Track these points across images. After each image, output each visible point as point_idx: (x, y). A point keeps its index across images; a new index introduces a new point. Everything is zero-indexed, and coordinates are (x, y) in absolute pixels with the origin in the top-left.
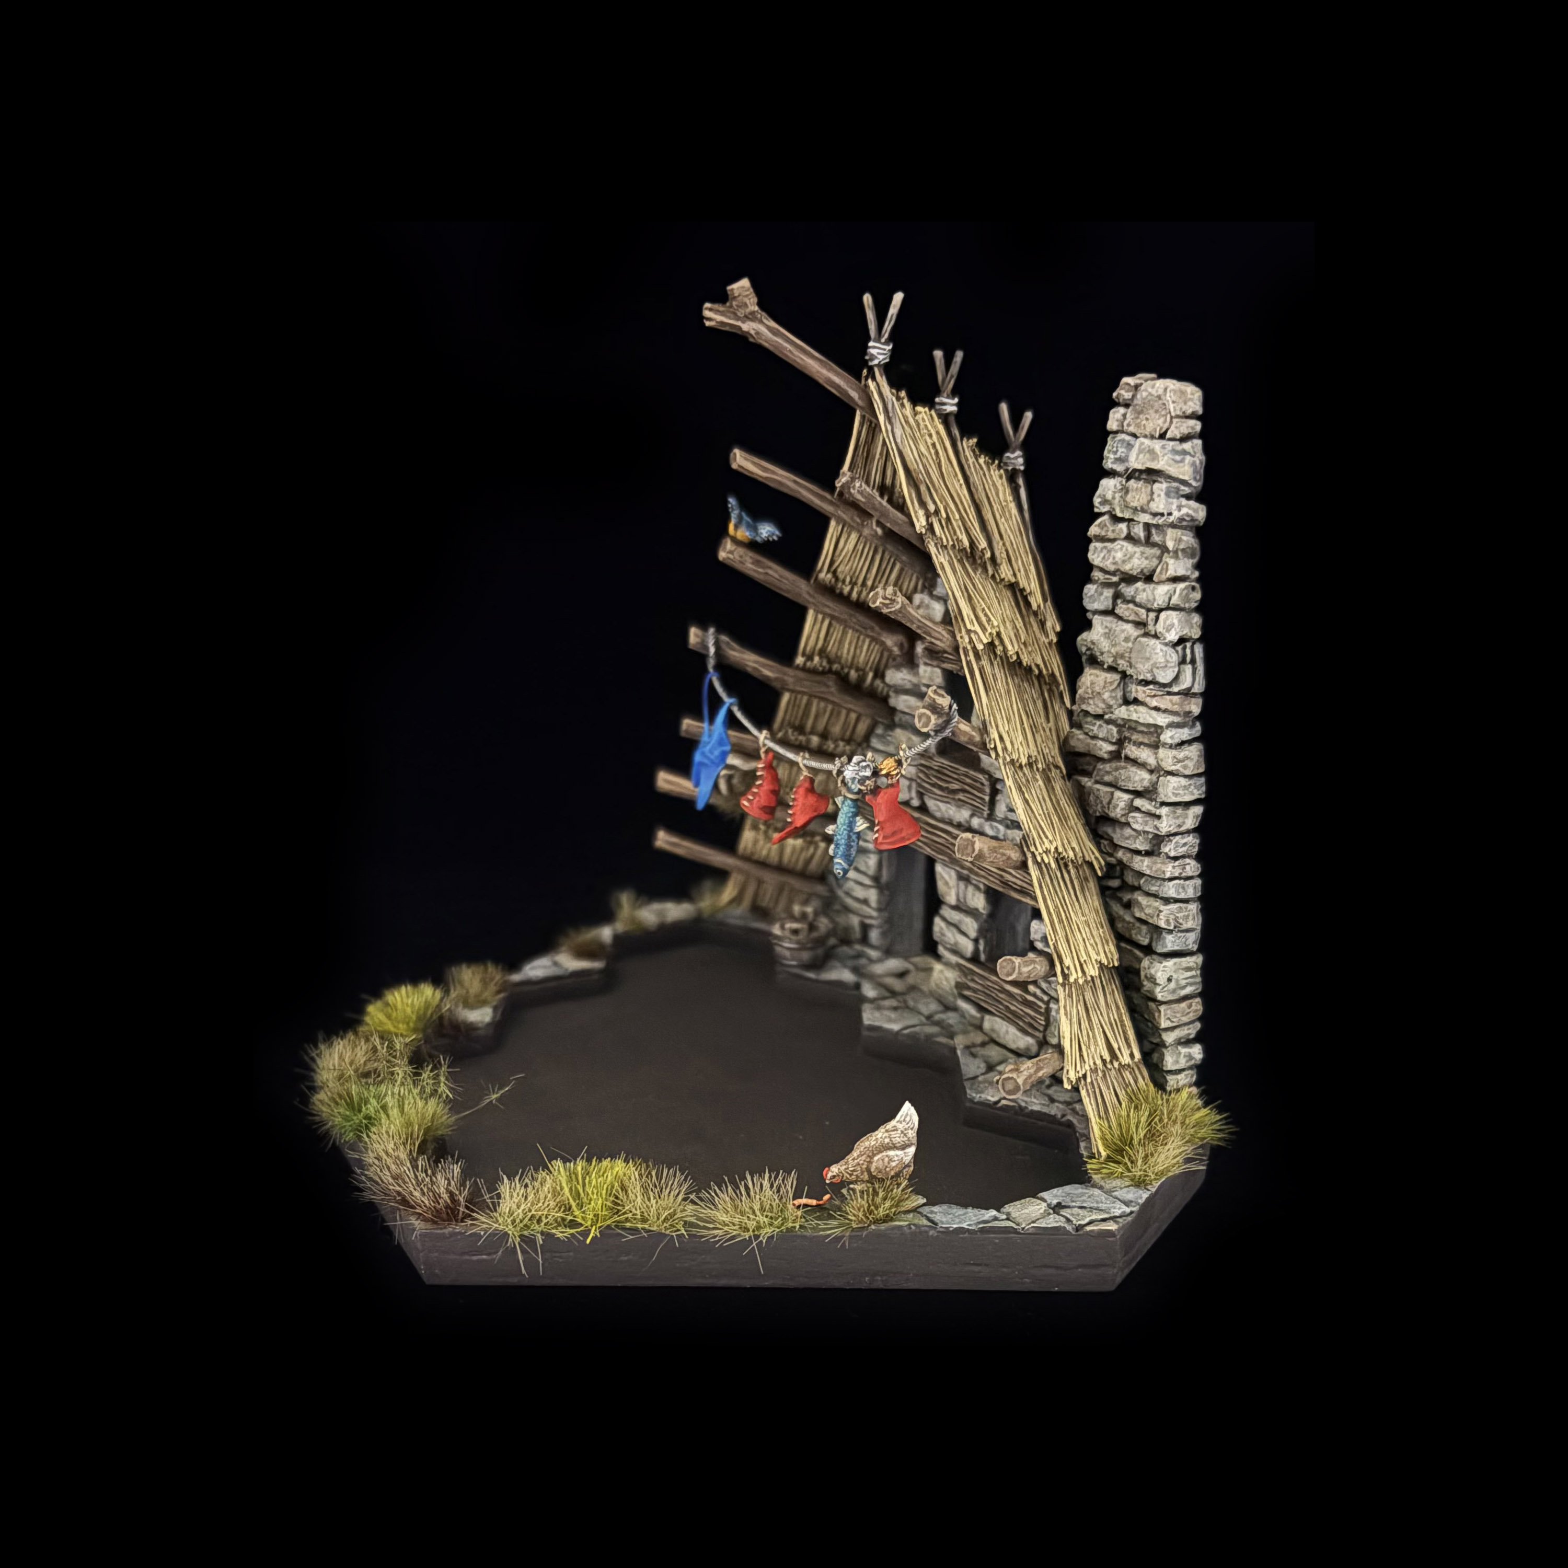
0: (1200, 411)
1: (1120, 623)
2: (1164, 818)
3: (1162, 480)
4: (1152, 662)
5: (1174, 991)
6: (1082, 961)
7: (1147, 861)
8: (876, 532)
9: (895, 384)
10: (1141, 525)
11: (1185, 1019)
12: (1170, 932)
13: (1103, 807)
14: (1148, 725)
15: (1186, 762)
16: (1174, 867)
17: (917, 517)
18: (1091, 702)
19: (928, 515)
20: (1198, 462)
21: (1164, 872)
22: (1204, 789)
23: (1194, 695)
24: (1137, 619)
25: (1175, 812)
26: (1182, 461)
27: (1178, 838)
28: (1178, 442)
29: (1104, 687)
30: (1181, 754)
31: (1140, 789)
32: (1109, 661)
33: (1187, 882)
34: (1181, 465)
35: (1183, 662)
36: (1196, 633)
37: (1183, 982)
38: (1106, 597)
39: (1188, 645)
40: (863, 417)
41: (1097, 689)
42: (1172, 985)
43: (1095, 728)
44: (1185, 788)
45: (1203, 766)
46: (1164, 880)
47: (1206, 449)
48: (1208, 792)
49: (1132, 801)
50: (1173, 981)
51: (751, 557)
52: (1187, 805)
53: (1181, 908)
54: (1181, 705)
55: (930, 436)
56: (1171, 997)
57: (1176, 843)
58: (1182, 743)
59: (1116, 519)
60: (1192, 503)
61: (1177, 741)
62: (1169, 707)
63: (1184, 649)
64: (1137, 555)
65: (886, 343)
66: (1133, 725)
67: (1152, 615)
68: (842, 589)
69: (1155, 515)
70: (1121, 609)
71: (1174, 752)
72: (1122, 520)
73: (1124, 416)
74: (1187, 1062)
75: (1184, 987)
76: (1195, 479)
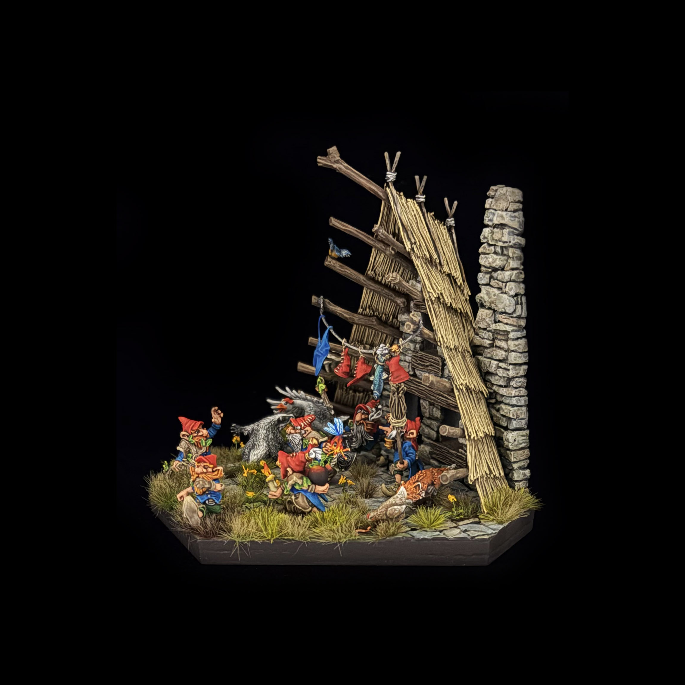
0: (522, 200)
1: (492, 288)
2: (511, 370)
3: (507, 228)
4: (504, 304)
5: (517, 446)
6: (476, 430)
7: (505, 389)
8: (392, 253)
9: (398, 189)
10: (499, 247)
11: (522, 458)
12: (515, 420)
13: (487, 368)
14: (504, 331)
15: (519, 346)
16: (516, 392)
17: (407, 245)
18: (481, 323)
19: (411, 244)
20: (521, 221)
21: (511, 394)
22: (528, 358)
23: (523, 318)
24: (498, 287)
25: (515, 368)
26: (514, 220)
27: (517, 379)
28: (512, 213)
29: (486, 316)
30: (517, 343)
31: (501, 359)
32: (488, 305)
33: (522, 398)
34: (514, 222)
35: (517, 303)
36: (522, 292)
37: (521, 442)
38: (487, 278)
39: (519, 297)
40: (385, 203)
41: (484, 317)
42: (516, 443)
43: (483, 334)
44: (519, 357)
45: (527, 348)
46: (512, 397)
47: (524, 216)
48: (529, 359)
49: (498, 364)
50: (517, 441)
51: (339, 265)
52: (520, 365)
53: (519, 409)
54: (517, 322)
55: (413, 211)
56: (515, 448)
57: (516, 381)
58: (518, 338)
59: (490, 245)
60: (519, 238)
61: (516, 337)
62: (512, 323)
63: (517, 299)
64: (498, 260)
65: (394, 173)
66: (498, 332)
67: (504, 284)
68: (378, 278)
69: (504, 242)
70: (493, 283)
71: (515, 342)
72: (492, 245)
73: (492, 202)
74: (524, 477)
75: (521, 444)
76: (520, 228)
